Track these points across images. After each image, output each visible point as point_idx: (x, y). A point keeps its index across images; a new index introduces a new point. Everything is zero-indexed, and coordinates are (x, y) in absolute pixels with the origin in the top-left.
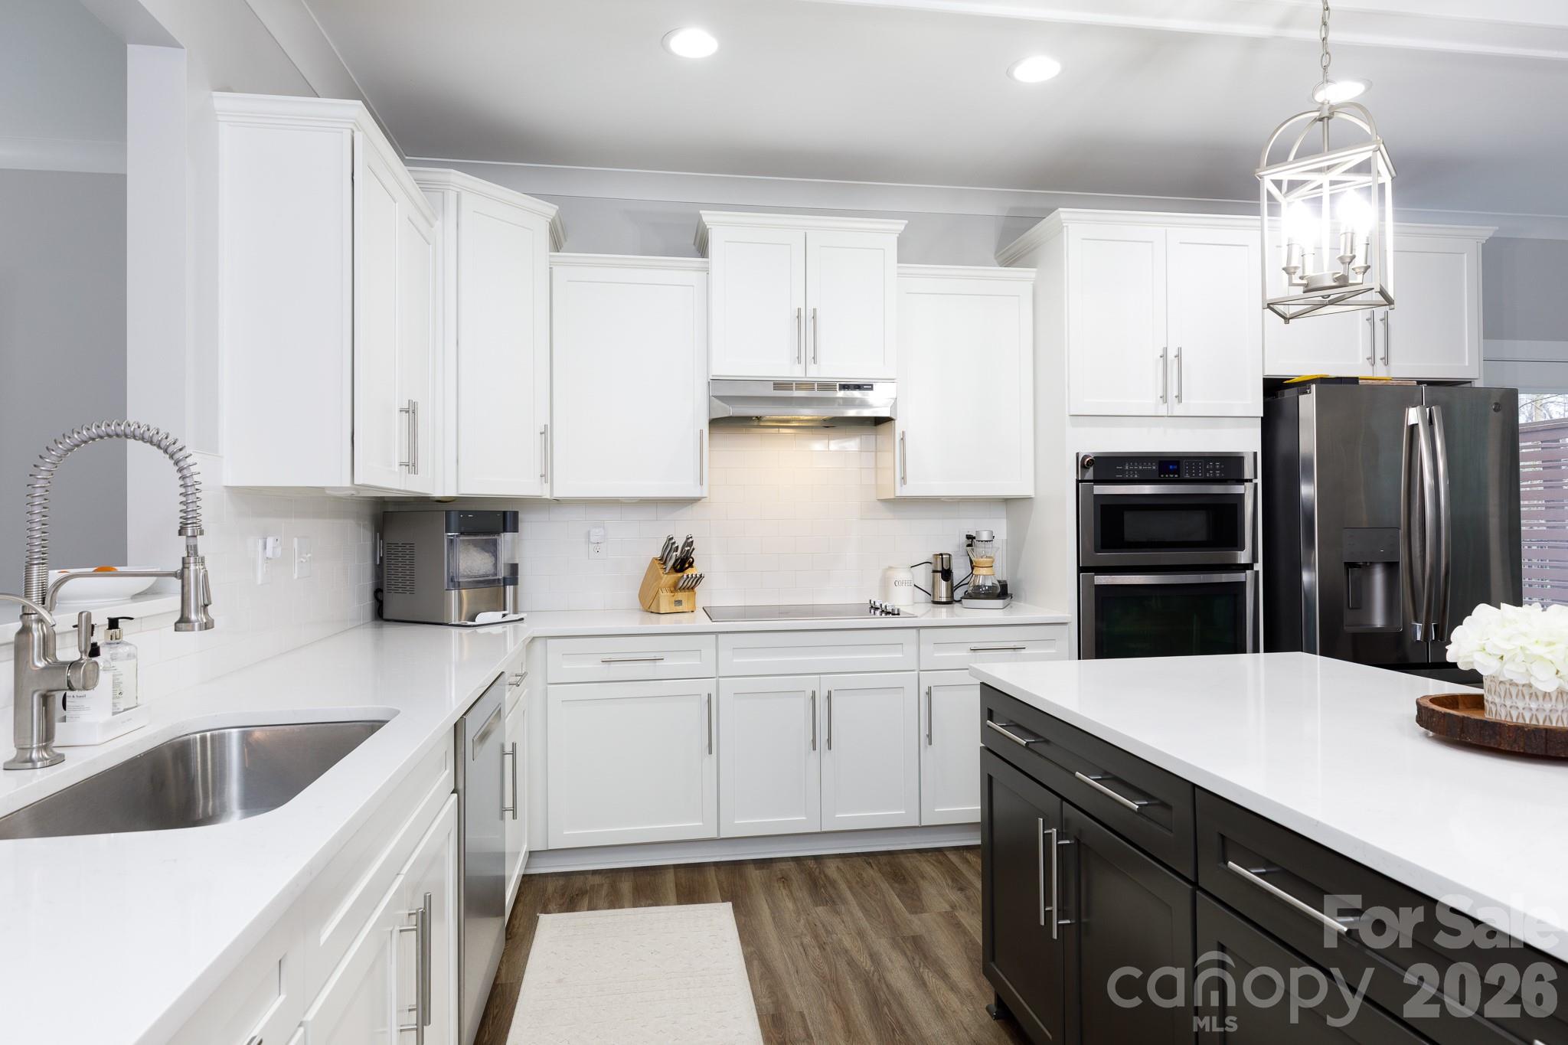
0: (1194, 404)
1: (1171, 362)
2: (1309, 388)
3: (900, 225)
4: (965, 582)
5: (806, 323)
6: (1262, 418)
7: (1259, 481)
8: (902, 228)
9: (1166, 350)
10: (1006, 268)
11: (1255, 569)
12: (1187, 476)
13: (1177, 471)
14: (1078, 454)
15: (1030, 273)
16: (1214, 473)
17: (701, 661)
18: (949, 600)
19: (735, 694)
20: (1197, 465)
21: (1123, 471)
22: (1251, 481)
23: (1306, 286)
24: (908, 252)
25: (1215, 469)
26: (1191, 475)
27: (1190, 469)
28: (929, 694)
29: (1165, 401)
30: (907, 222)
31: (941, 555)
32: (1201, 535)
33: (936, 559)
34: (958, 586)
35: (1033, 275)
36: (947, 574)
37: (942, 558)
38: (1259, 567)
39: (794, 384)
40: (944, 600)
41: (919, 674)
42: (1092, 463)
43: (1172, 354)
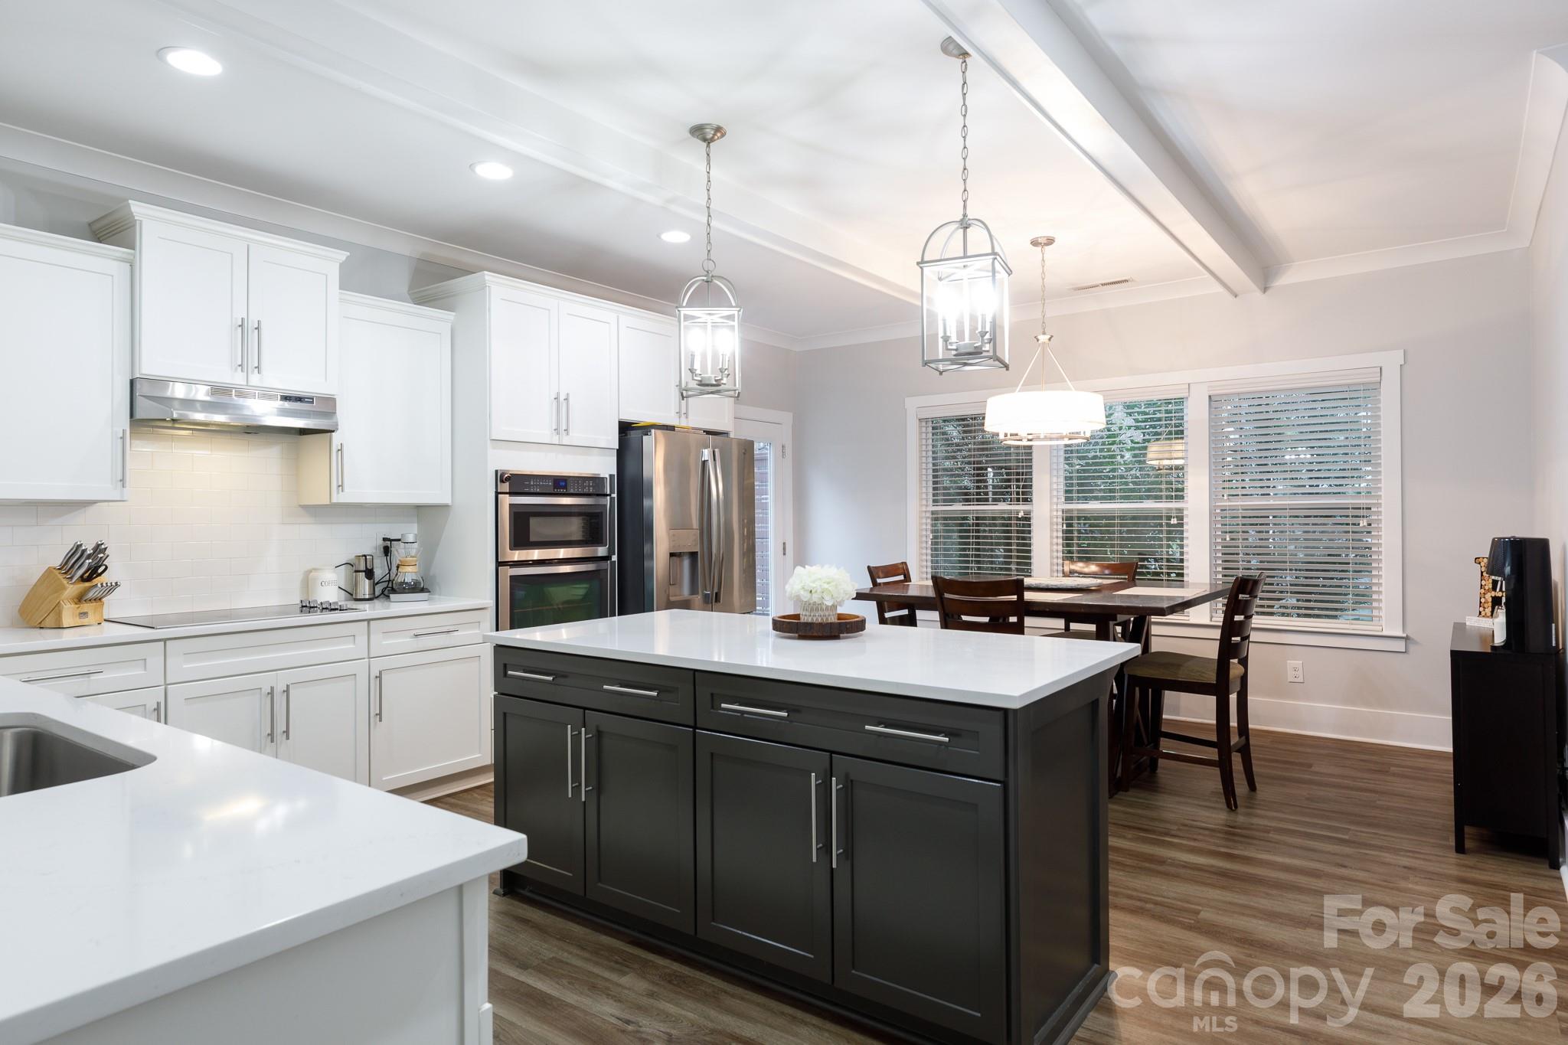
0: (577, 437)
1: (561, 403)
2: (650, 431)
3: (342, 255)
4: (384, 579)
5: (248, 332)
6: (617, 450)
7: (615, 495)
8: (344, 258)
9: (558, 394)
10: (415, 306)
11: (613, 560)
12: (572, 491)
13: (565, 487)
14: (497, 471)
15: (450, 316)
16: (589, 489)
17: (145, 669)
18: (372, 596)
19: (185, 699)
20: (578, 483)
21: (529, 486)
22: (610, 495)
23: (701, 381)
24: (348, 281)
25: (589, 486)
26: (574, 490)
27: (574, 486)
28: (379, 677)
29: (558, 433)
30: (348, 254)
31: (365, 556)
32: (577, 536)
33: (359, 559)
34: (377, 583)
35: (452, 318)
36: (369, 574)
37: (366, 559)
38: (615, 558)
39: (234, 391)
40: (367, 597)
41: (369, 661)
42: (508, 479)
43: (562, 398)
